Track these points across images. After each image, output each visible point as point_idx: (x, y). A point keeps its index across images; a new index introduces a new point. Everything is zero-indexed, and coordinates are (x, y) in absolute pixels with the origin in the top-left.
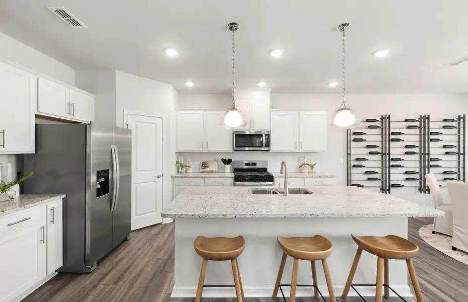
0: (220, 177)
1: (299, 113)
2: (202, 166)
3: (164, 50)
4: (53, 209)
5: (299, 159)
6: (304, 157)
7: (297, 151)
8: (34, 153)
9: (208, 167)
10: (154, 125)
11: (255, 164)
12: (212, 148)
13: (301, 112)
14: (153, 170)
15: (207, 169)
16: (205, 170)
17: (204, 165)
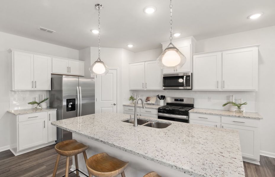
0: (149, 108)
1: (222, 54)
2: (146, 100)
3: (91, 31)
4: (50, 114)
5: (228, 97)
6: (232, 96)
7: (220, 89)
8: (51, 90)
9: (149, 101)
10: (112, 74)
11: (182, 100)
12: (149, 88)
13: (224, 53)
14: (111, 100)
15: (148, 102)
16: (147, 102)
17: (148, 99)
